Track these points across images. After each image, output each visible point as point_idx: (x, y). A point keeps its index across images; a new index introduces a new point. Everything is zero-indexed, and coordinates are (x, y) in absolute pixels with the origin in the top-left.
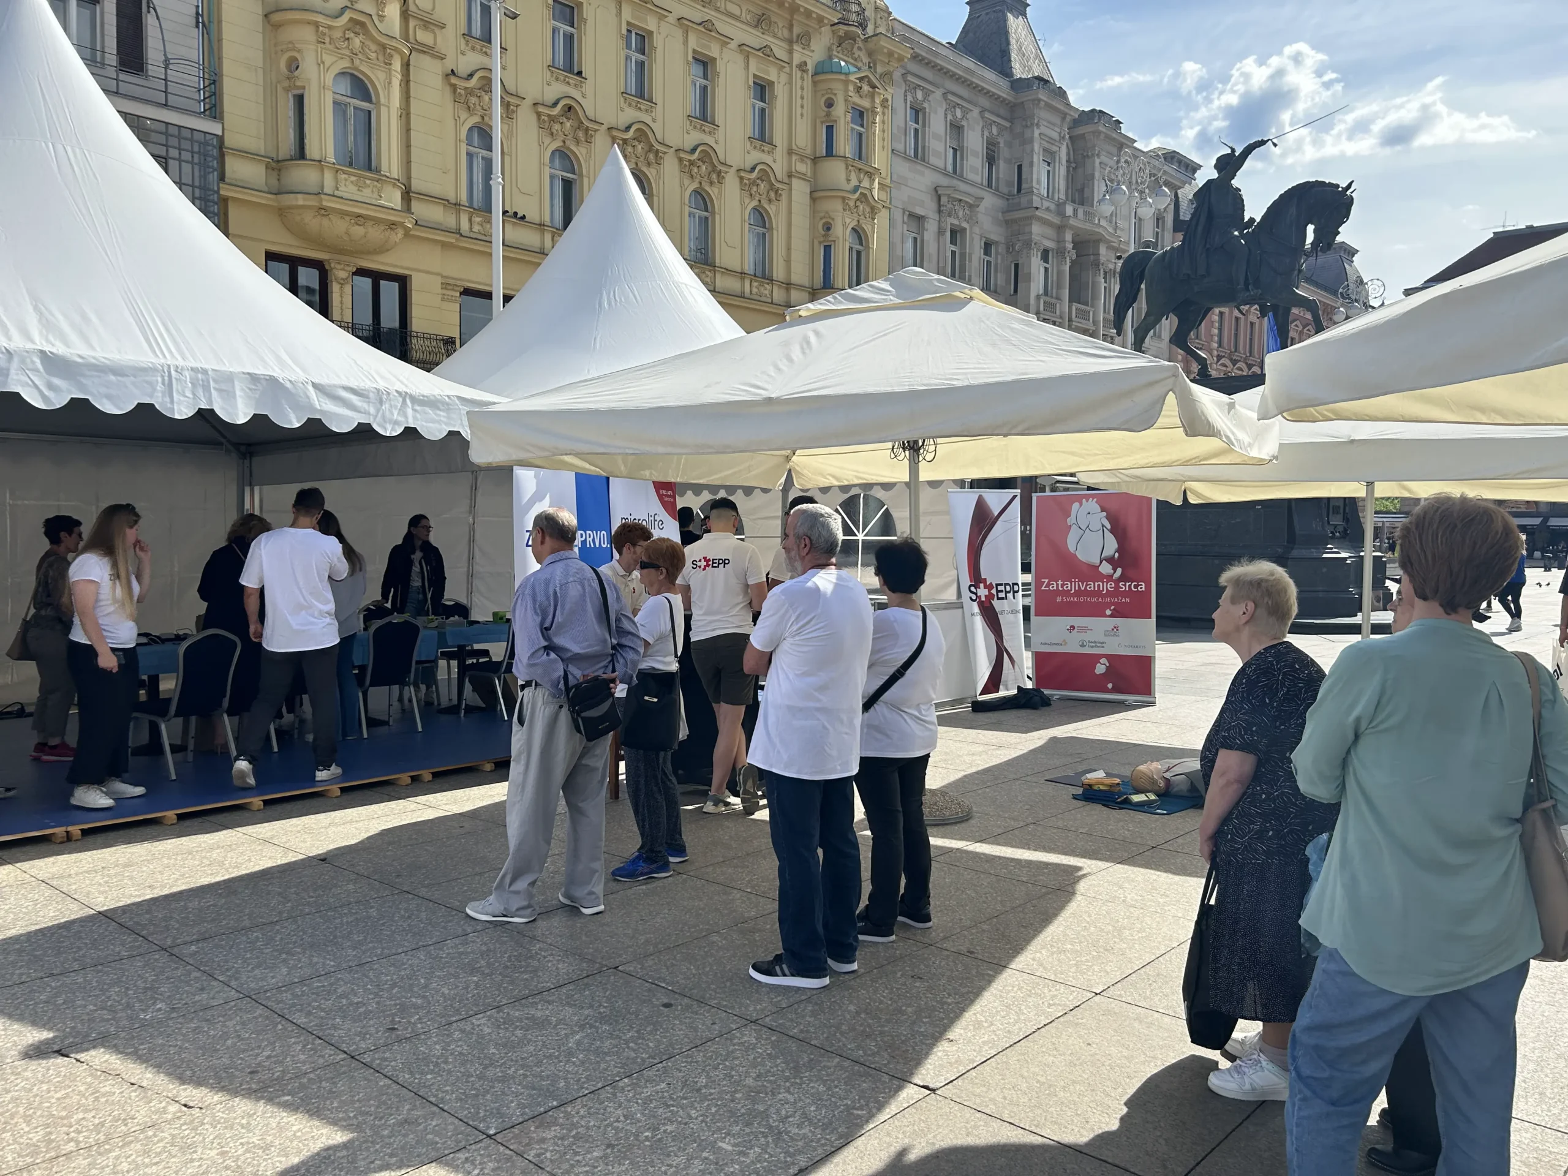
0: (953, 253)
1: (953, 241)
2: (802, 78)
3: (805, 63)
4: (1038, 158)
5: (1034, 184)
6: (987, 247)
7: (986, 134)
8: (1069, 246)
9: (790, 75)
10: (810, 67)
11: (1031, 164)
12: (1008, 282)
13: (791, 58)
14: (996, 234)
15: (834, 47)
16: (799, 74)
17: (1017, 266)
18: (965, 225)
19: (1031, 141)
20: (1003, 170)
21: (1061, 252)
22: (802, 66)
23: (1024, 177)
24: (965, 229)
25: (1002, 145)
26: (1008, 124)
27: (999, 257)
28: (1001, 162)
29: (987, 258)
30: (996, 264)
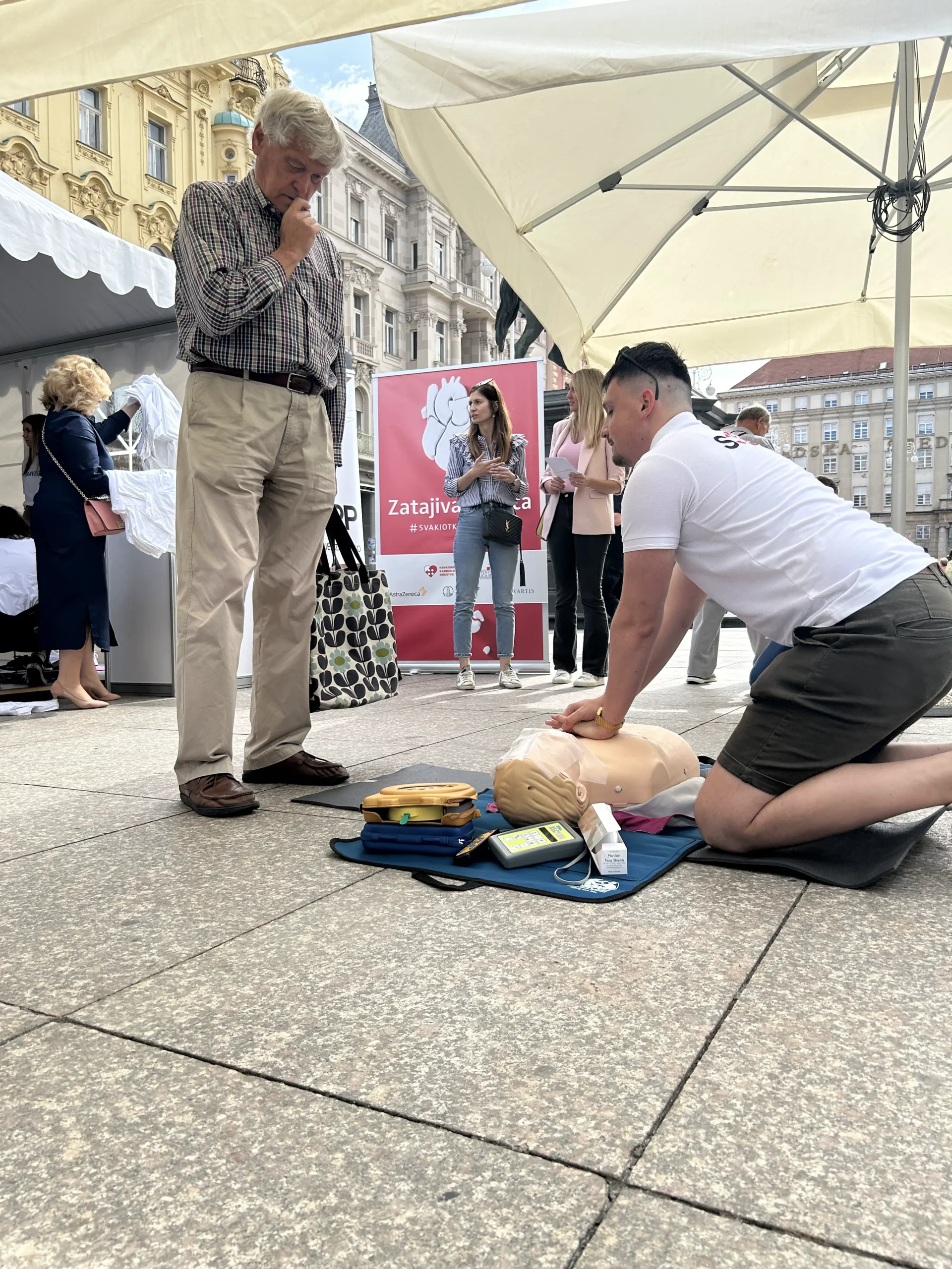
0: (358, 316)
1: (357, 305)
2: (201, 126)
3: (204, 111)
4: (431, 239)
5: (429, 262)
6: (389, 314)
7: (384, 212)
8: (460, 320)
9: (189, 120)
10: (208, 115)
11: (425, 243)
12: (408, 349)
13: (189, 104)
14: (397, 304)
15: (234, 102)
16: (198, 121)
17: (415, 334)
18: (366, 291)
19: (425, 222)
20: (401, 247)
21: (453, 326)
22: (201, 114)
23: (419, 254)
24: (367, 295)
25: (399, 224)
26: (404, 207)
27: (400, 325)
28: (399, 240)
29: (389, 325)
30: (397, 332)
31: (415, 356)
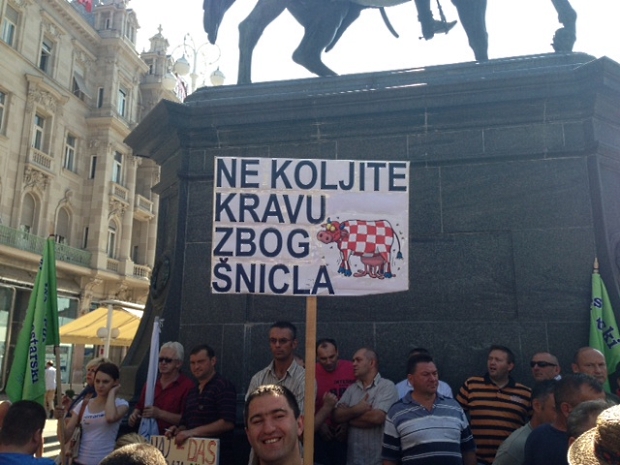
0: (38, 133)
1: (40, 123)
4: (116, 87)
5: (112, 105)
6: (71, 139)
7: (76, 57)
11: (111, 89)
12: (87, 169)
14: (78, 131)
17: (95, 158)
18: (50, 112)
19: (111, 72)
20: (88, 87)
21: (130, 158)
23: (105, 96)
24: (50, 117)
25: (88, 70)
26: (95, 58)
27: (81, 149)
28: (87, 82)
29: (69, 147)
30: (78, 154)
31: (93, 176)
